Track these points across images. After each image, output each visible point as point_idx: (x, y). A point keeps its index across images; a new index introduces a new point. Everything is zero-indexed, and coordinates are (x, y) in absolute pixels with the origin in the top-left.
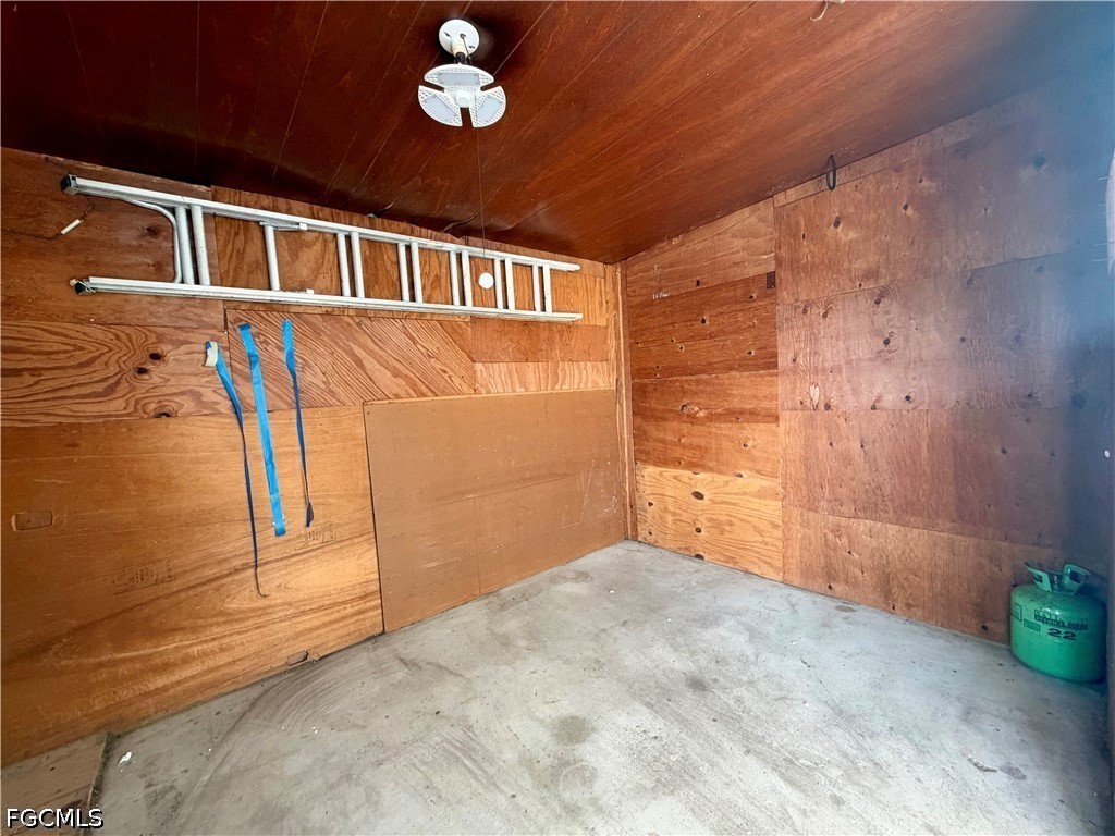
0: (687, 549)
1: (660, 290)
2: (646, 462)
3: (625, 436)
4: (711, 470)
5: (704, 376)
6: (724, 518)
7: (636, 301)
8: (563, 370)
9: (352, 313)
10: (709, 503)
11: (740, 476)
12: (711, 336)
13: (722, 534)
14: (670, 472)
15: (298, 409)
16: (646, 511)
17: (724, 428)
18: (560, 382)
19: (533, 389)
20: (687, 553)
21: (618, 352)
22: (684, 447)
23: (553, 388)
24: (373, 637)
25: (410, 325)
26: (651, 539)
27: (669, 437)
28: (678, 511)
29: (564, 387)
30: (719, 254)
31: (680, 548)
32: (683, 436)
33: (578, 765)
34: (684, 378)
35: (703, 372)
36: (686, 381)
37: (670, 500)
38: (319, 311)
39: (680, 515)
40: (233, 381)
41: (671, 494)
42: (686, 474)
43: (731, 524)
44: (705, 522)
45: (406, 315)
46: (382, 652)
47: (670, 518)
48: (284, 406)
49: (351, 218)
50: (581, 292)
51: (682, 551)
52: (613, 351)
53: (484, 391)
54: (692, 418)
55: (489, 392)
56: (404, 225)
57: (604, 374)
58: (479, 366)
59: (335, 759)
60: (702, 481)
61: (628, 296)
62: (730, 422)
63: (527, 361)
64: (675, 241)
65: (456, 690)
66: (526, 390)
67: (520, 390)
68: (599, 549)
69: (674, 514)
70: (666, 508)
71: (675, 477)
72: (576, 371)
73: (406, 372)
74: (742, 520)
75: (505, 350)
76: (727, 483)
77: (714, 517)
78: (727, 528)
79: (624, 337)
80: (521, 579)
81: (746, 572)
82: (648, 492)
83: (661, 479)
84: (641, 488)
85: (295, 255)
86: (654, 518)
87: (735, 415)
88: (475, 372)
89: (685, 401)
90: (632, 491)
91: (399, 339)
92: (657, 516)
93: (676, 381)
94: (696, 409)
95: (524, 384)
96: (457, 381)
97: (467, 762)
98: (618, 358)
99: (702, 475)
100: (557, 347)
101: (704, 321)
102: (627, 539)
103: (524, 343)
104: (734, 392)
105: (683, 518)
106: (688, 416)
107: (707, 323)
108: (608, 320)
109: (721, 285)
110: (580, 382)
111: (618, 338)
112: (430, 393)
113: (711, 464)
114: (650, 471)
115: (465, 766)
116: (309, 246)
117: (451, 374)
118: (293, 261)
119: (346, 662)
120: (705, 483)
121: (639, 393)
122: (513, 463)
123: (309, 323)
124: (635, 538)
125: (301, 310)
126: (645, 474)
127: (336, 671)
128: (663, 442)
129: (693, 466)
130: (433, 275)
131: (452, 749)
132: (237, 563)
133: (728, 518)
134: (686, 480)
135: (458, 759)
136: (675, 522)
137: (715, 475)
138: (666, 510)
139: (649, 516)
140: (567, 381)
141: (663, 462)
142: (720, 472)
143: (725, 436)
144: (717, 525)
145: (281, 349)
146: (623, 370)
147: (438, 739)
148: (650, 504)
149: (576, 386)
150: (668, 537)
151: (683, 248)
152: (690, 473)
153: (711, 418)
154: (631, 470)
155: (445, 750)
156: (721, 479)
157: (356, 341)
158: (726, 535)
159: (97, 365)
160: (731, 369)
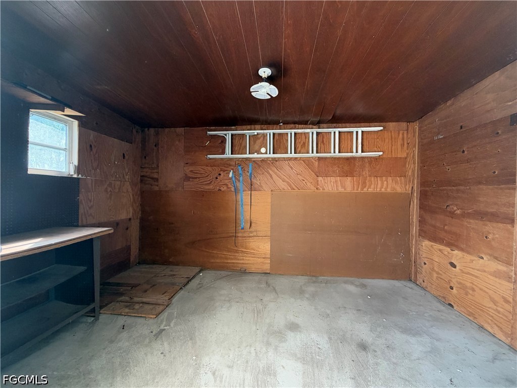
0: (444, 298)
1: (438, 134)
2: (423, 237)
3: (414, 220)
4: (462, 250)
5: (462, 188)
6: (469, 285)
7: (425, 141)
8: (370, 181)
9: (270, 159)
10: (459, 271)
11: (482, 258)
12: (468, 161)
13: (467, 295)
14: (437, 246)
15: (251, 191)
16: (422, 267)
17: (473, 223)
18: (367, 187)
19: (349, 189)
20: (443, 300)
21: (413, 171)
22: (446, 231)
23: (362, 189)
24: (266, 273)
25: (291, 163)
26: (424, 285)
27: (438, 224)
28: (440, 272)
29: (369, 190)
30: (477, 107)
31: (440, 296)
32: (446, 225)
33: (284, 336)
34: (450, 188)
35: (460, 185)
36: (450, 190)
37: (436, 264)
38: (260, 160)
39: (441, 275)
40: (236, 182)
41: (437, 260)
42: (447, 250)
43: (473, 290)
44: (456, 283)
45: (290, 159)
46: (265, 278)
47: (435, 275)
48: (247, 190)
49: (273, 127)
50: (387, 141)
51: (440, 298)
52: (410, 171)
53: (321, 189)
54: (452, 214)
55: (324, 189)
56: (292, 125)
57: (401, 184)
58: (320, 179)
59: (231, 296)
60: (457, 255)
61: (421, 139)
62: (477, 219)
63: (347, 176)
64: (449, 103)
65: (272, 297)
66: (345, 190)
67: (341, 190)
68: (385, 279)
69: (438, 273)
70: (433, 268)
71: (440, 250)
72: (379, 182)
73: (288, 180)
74: (481, 289)
75: (334, 172)
76: (472, 261)
77: (462, 281)
78: (471, 292)
79: (418, 163)
80: (332, 276)
81: (481, 327)
82: (424, 256)
83: (432, 249)
84: (421, 253)
85: (255, 142)
86: (426, 272)
87: (482, 215)
88: (318, 181)
89: (449, 203)
90: (416, 253)
91: (287, 168)
92: (428, 272)
93: (444, 190)
94: (455, 208)
95: (343, 187)
96: (309, 184)
97: (256, 315)
98: (414, 175)
99: (456, 252)
100: (367, 169)
101: (463, 152)
102: (411, 281)
103: (346, 168)
104: (481, 199)
105: (442, 277)
106: (450, 212)
107: (466, 152)
108: (407, 154)
109: (477, 127)
110: (382, 187)
111: (414, 163)
112: (296, 189)
113: (463, 246)
114: (426, 243)
115: (254, 315)
116: (259, 139)
117: (306, 181)
118: (254, 144)
119: (254, 276)
120: (458, 258)
121: (424, 195)
122: (333, 222)
123: (257, 163)
124: (415, 282)
125: (255, 160)
126: (423, 245)
127: (249, 277)
128: (434, 227)
129: (452, 245)
130: (302, 142)
131: (255, 310)
132: (231, 235)
133: (471, 285)
134: (446, 253)
135: (254, 313)
136: (437, 278)
137: (464, 254)
138: (433, 269)
139: (423, 270)
140: (372, 186)
141: (434, 239)
142: (468, 253)
143: (473, 229)
144: (463, 287)
145: (248, 172)
146: (416, 182)
147: (255, 305)
148: (425, 264)
149: (378, 190)
150: (433, 287)
151: (454, 106)
152: (449, 249)
153: (465, 215)
154: (416, 241)
155: (254, 309)
156: (468, 257)
157: (271, 169)
158: (470, 296)
159: (209, 177)
160: (480, 183)
